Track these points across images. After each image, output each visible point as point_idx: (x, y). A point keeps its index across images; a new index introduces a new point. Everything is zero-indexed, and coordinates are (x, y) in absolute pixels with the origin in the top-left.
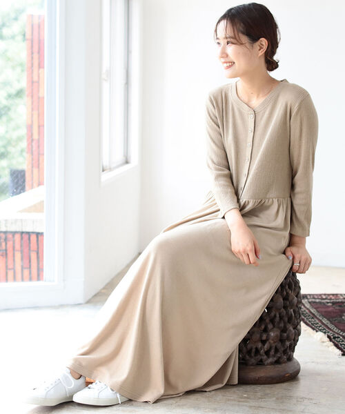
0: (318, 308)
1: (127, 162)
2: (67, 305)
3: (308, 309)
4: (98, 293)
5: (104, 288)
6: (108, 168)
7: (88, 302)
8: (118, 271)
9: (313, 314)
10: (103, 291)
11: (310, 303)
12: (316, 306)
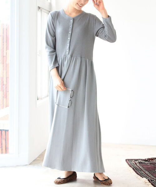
0: (143, 166)
3: (138, 166)
5: (38, 157)
6: (40, 98)
7: (30, 164)
9: (141, 169)
11: (139, 163)
12: (143, 165)
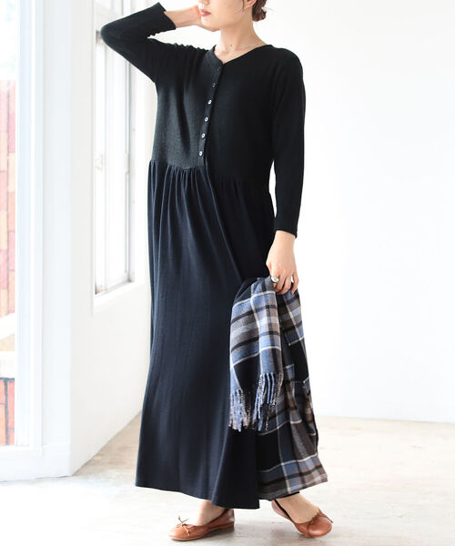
1: (129, 280)
2: (48, 478)
4: (90, 461)
5: (97, 454)
6: (103, 288)
7: (76, 474)
8: (118, 430)
10: (96, 458)
